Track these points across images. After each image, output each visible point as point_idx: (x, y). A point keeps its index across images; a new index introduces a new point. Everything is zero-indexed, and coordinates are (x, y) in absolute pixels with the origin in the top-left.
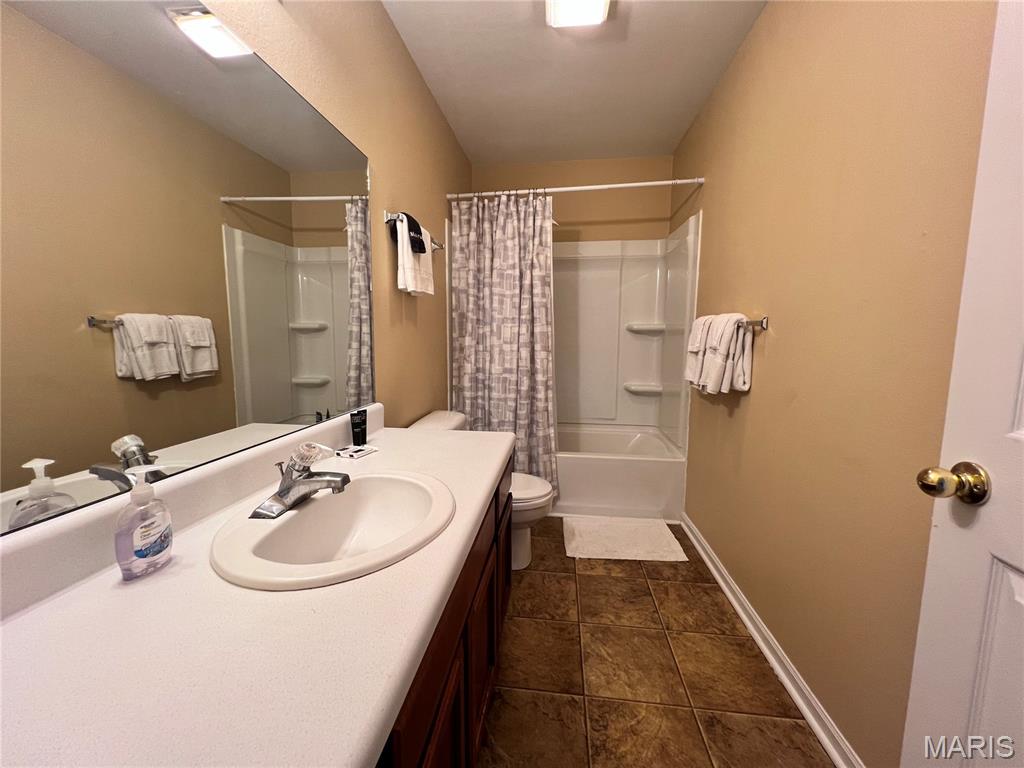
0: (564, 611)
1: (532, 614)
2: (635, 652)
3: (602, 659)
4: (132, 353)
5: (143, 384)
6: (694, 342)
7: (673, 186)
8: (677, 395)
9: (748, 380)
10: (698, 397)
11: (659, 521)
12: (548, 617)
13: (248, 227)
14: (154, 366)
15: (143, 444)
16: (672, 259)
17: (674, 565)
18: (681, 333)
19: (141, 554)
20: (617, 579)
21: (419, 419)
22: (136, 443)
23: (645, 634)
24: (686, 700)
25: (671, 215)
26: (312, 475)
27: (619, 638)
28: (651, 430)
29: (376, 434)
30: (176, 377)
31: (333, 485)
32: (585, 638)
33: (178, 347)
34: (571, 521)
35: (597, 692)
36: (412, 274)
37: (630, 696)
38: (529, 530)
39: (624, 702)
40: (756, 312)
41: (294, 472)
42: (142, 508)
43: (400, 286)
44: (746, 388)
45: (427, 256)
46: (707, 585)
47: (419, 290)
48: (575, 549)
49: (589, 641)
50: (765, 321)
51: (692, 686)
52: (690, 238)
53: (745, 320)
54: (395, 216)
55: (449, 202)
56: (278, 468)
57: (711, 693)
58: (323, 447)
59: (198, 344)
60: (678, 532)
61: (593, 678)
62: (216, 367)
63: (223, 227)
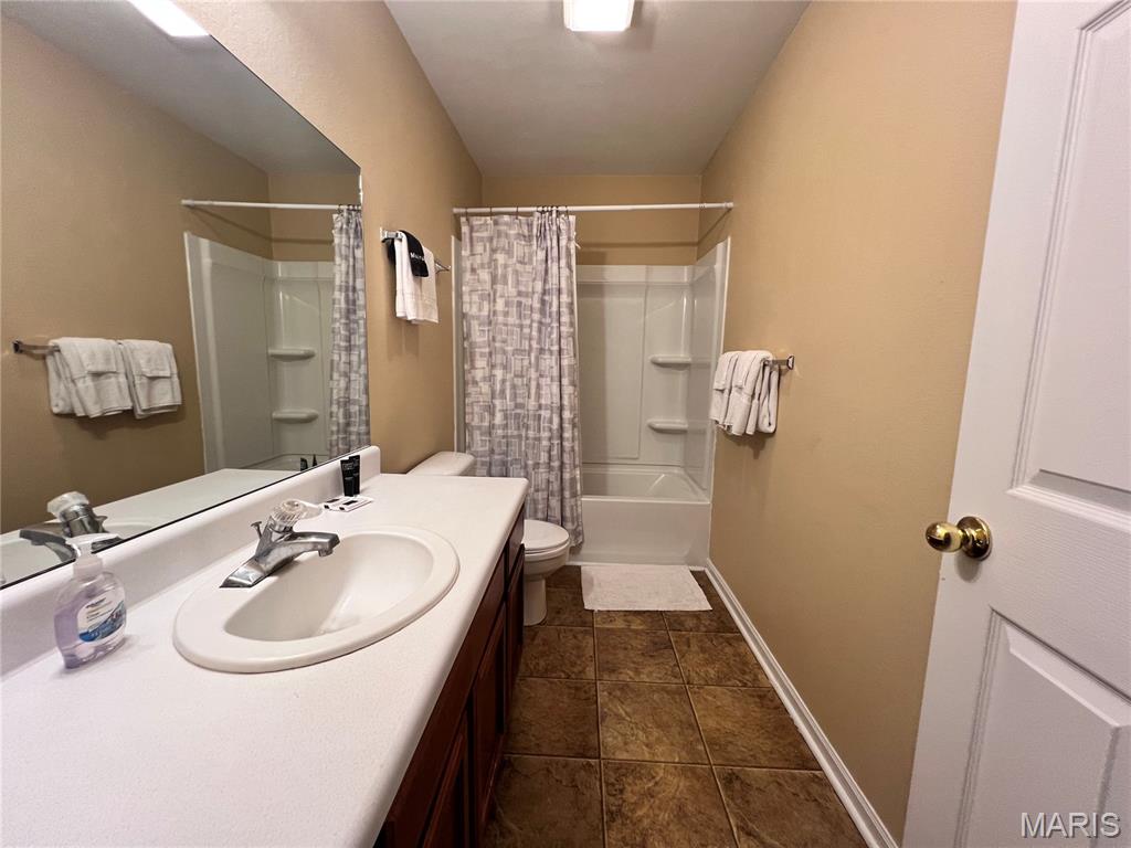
0: (580, 668)
1: (545, 674)
2: (655, 708)
3: (620, 719)
4: (71, 385)
5: (86, 422)
6: (720, 380)
7: (702, 209)
8: (703, 433)
9: (773, 422)
10: (723, 437)
11: (682, 567)
12: (563, 676)
13: (217, 236)
14: (99, 400)
15: (87, 502)
16: (700, 287)
17: (696, 615)
18: (707, 366)
19: (87, 637)
20: (636, 632)
21: (420, 463)
22: (79, 501)
23: (664, 689)
24: (705, 756)
25: (698, 240)
26: (294, 536)
27: (638, 696)
28: (676, 471)
29: (371, 482)
30: (128, 414)
31: (319, 547)
32: (602, 697)
33: (130, 378)
34: (589, 569)
35: (614, 754)
36: (412, 300)
37: (647, 757)
38: (544, 582)
39: (641, 764)
40: (782, 351)
41: (274, 533)
42: (88, 584)
43: (399, 315)
44: (771, 430)
45: (430, 281)
46: (729, 635)
47: (421, 318)
48: (595, 600)
49: (607, 699)
50: (791, 360)
51: (712, 743)
52: (718, 267)
53: (770, 359)
54: (392, 235)
55: (457, 217)
56: (254, 529)
57: (730, 748)
58: (307, 504)
59: (155, 374)
60: (701, 578)
61: (610, 739)
62: (178, 401)
63: (186, 235)
